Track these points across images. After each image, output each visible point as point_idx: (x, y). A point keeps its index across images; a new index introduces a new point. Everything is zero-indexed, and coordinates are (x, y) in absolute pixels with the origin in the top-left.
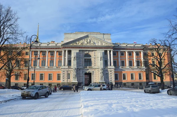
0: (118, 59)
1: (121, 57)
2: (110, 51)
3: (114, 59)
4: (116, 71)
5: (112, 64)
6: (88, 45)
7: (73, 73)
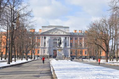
0: (73, 42)
1: (75, 41)
2: (68, 38)
3: (70, 42)
4: (71, 49)
5: (69, 45)
6: (56, 34)
7: (47, 50)
